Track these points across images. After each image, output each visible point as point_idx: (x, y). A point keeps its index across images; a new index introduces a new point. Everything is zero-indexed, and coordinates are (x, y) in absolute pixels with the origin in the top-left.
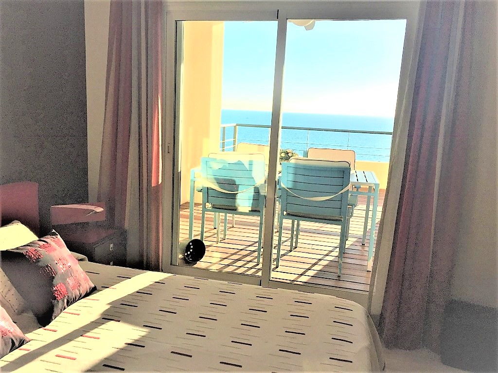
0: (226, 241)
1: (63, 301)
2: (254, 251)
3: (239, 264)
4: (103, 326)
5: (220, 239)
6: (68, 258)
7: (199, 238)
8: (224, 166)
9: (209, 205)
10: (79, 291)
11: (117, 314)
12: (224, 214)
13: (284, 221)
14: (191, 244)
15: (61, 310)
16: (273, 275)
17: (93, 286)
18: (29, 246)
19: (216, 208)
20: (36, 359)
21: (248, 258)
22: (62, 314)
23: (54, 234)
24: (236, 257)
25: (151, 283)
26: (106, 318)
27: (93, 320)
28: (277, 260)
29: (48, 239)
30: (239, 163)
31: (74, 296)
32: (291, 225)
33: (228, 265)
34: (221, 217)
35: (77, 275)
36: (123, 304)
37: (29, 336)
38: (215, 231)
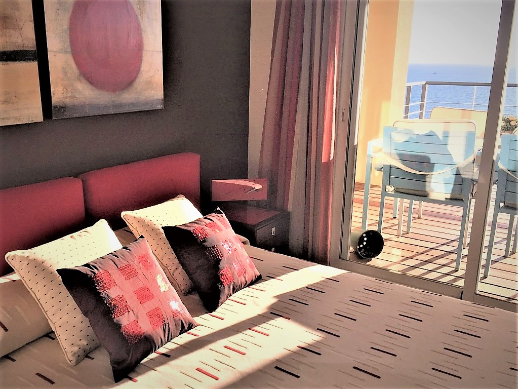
0: (409, 235)
1: (229, 287)
2: (451, 253)
3: (430, 266)
4: (272, 322)
5: (402, 233)
6: (233, 240)
7: (375, 228)
8: (410, 138)
9: (390, 189)
10: (245, 278)
11: (287, 311)
12: (408, 201)
13: (500, 215)
14: (364, 235)
15: (227, 297)
16: (481, 287)
17: (258, 274)
18: (196, 223)
19: (400, 192)
20: (205, 347)
21: (442, 261)
22: (227, 302)
23: (219, 212)
24: (425, 258)
25: (323, 279)
26: (274, 312)
27: (260, 313)
28: (486, 267)
29: (214, 217)
30: (432, 135)
31: (240, 283)
32: (508, 222)
33: (414, 267)
34: (404, 205)
35: (242, 260)
36: (291, 300)
37: (197, 320)
38: (396, 221)
